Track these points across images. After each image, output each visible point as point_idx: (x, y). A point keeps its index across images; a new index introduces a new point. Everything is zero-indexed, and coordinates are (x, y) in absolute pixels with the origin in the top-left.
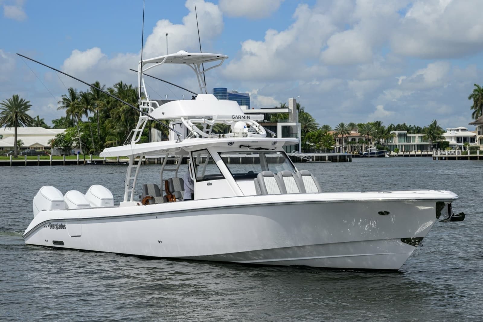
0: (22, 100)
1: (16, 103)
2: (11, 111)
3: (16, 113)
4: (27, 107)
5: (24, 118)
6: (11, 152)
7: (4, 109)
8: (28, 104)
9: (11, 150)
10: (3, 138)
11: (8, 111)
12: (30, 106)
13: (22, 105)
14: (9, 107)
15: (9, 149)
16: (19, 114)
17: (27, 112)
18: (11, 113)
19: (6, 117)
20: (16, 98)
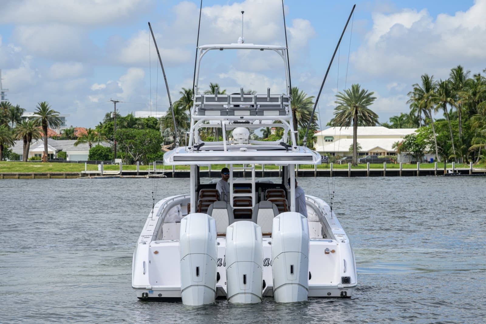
0: (363, 91)
1: (357, 95)
2: (350, 106)
3: (357, 107)
4: (369, 100)
5: (367, 114)
6: (344, 158)
7: (341, 103)
8: (371, 96)
9: (344, 156)
10: (334, 140)
11: (345, 105)
12: (374, 98)
13: (364, 98)
14: (347, 100)
15: (342, 155)
16: (359, 109)
17: (369, 107)
18: (349, 108)
19: (343, 113)
20: (356, 89)
